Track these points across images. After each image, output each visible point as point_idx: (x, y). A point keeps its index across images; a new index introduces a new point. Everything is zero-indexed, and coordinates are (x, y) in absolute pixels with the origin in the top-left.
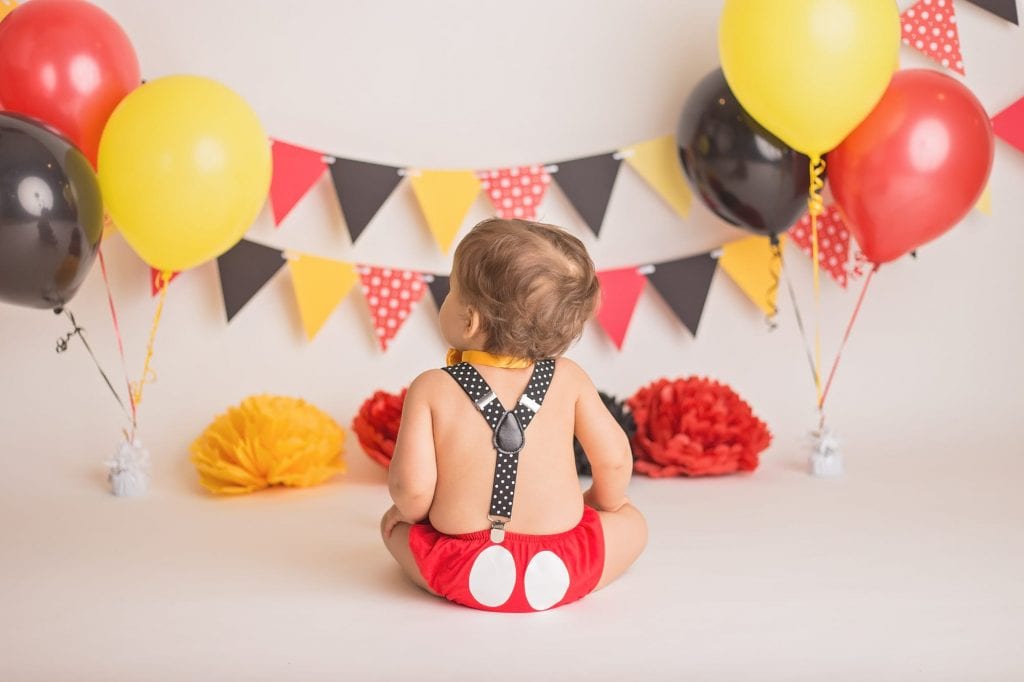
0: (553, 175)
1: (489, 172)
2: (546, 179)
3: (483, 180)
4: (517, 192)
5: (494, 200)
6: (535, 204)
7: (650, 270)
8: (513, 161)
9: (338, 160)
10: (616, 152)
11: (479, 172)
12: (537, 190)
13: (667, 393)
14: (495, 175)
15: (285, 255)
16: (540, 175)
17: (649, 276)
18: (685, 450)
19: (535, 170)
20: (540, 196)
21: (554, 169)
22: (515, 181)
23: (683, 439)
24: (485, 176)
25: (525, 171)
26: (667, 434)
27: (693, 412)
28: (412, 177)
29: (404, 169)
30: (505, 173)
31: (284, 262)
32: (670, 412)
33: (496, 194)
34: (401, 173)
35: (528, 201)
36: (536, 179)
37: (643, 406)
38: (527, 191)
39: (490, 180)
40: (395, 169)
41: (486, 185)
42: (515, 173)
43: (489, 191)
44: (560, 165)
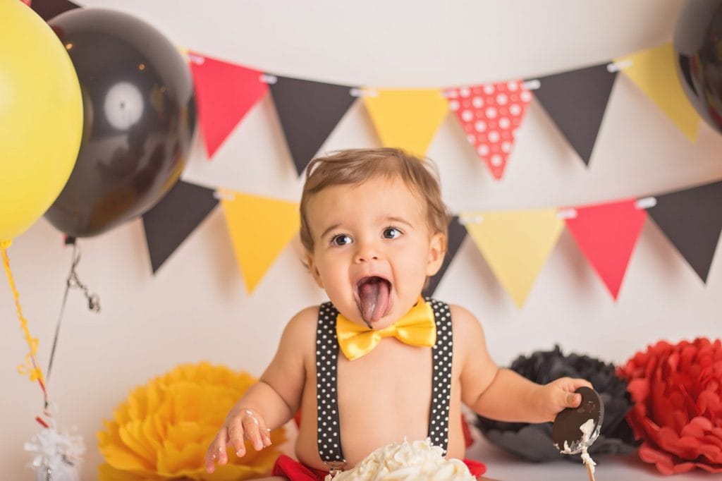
0: (534, 92)
1: (458, 90)
2: (526, 97)
3: (450, 99)
4: (491, 113)
5: (464, 123)
6: (514, 126)
7: (651, 202)
8: (487, 76)
9: (281, 80)
10: (611, 63)
11: (446, 91)
12: (515, 110)
13: (673, 361)
14: (465, 93)
15: (218, 195)
16: (519, 91)
17: (649, 211)
18: (707, 438)
19: (513, 87)
20: (520, 117)
21: (535, 85)
22: (490, 100)
23: (703, 423)
24: (454, 95)
25: (501, 88)
26: (680, 415)
27: (714, 386)
28: (368, 96)
29: (357, 88)
30: (477, 91)
31: (216, 202)
32: (681, 386)
33: (467, 116)
34: (354, 93)
35: (504, 123)
36: (514, 97)
37: (642, 376)
38: (503, 111)
39: (460, 99)
40: (347, 89)
41: (455, 106)
42: (489, 90)
43: (459, 113)
44: (542, 79)
